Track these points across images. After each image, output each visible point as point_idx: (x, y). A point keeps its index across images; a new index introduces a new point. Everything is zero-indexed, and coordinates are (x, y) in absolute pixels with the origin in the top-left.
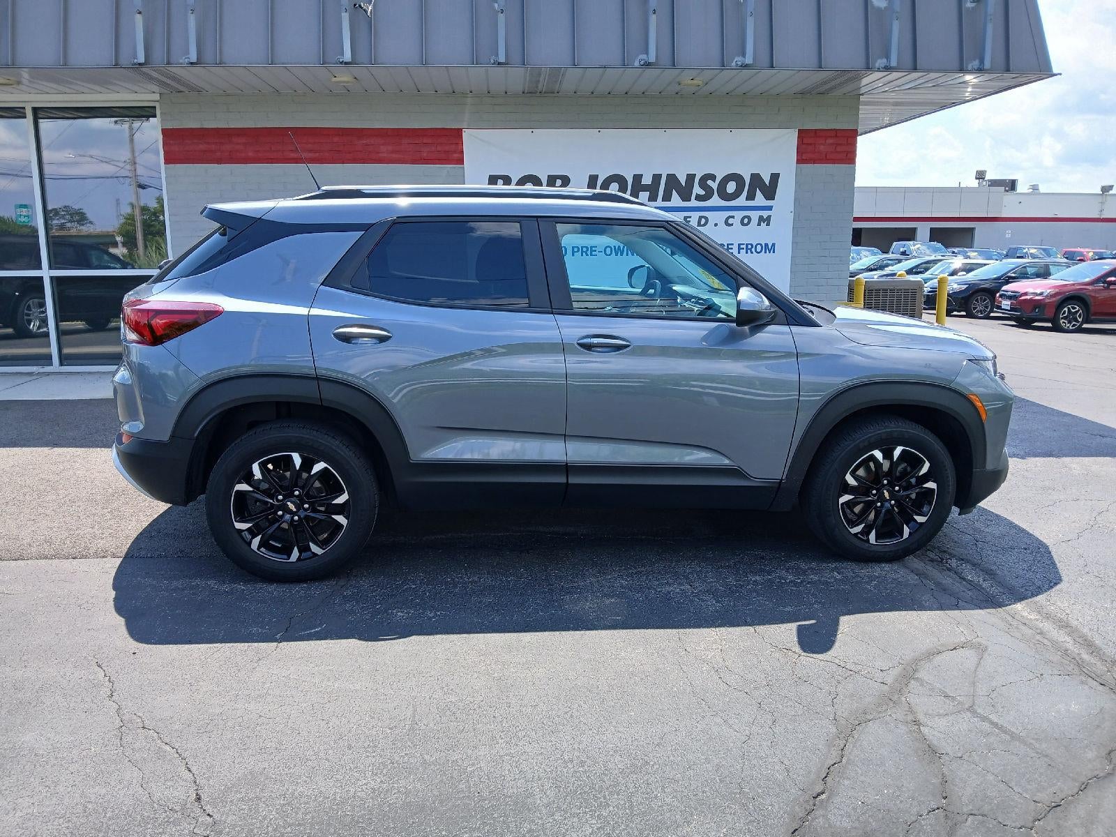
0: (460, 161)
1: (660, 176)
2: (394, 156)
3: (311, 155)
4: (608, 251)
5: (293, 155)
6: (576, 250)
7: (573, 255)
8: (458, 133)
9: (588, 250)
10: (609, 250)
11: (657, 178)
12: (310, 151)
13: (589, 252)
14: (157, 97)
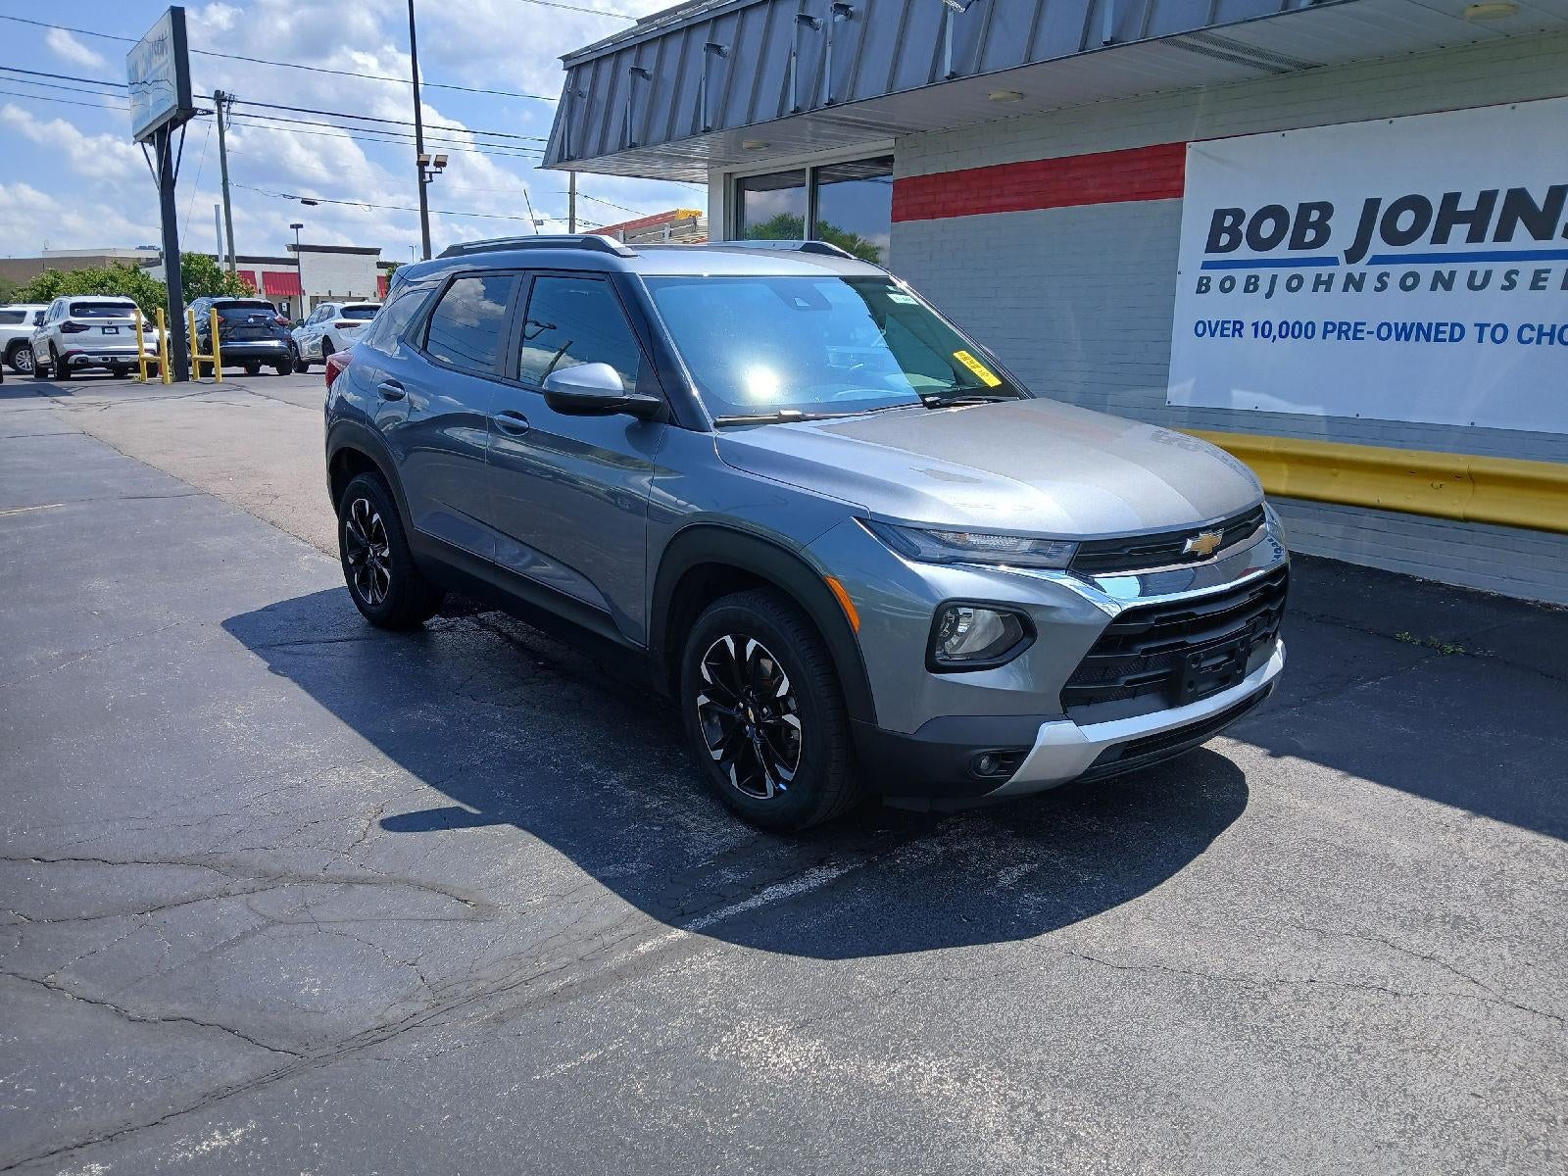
0: (1178, 192)
1: (1495, 193)
2: (1103, 191)
3: (1016, 199)
4: (1384, 332)
5: (999, 201)
6: (1330, 328)
7: (1324, 337)
8: (1179, 150)
9: (1349, 329)
10: (1385, 330)
11: (1487, 199)
12: (1018, 194)
13: (1351, 334)
14: (891, 143)
